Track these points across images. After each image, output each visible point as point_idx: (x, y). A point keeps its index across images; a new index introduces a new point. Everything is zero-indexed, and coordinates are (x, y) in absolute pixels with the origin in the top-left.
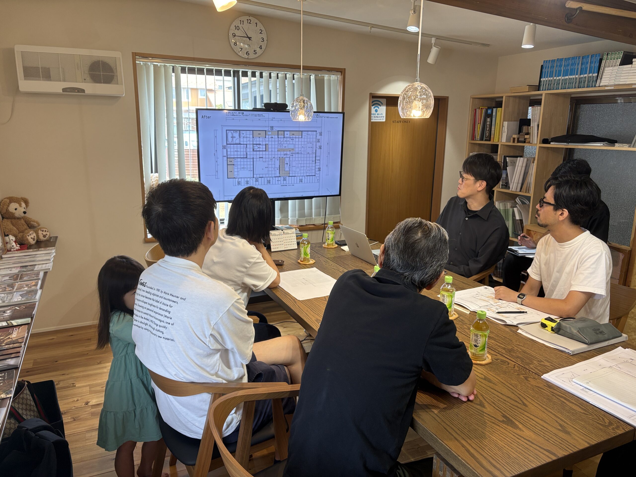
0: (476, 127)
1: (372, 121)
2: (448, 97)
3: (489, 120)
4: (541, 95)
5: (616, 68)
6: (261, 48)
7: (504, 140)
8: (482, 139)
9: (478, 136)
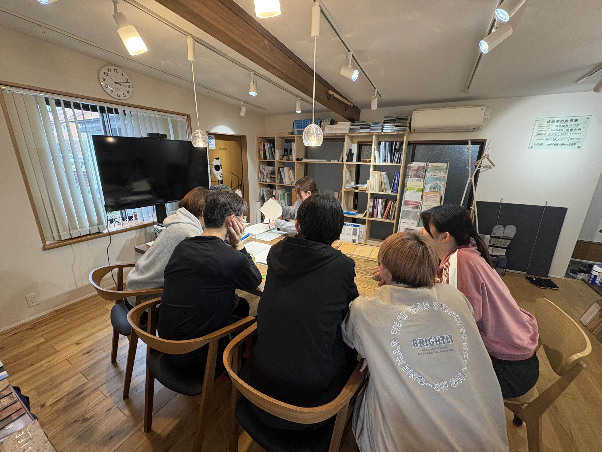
0: (260, 152)
1: (210, 148)
2: (246, 136)
4: (295, 137)
5: (328, 126)
6: (129, 93)
7: (278, 159)
9: (262, 157)
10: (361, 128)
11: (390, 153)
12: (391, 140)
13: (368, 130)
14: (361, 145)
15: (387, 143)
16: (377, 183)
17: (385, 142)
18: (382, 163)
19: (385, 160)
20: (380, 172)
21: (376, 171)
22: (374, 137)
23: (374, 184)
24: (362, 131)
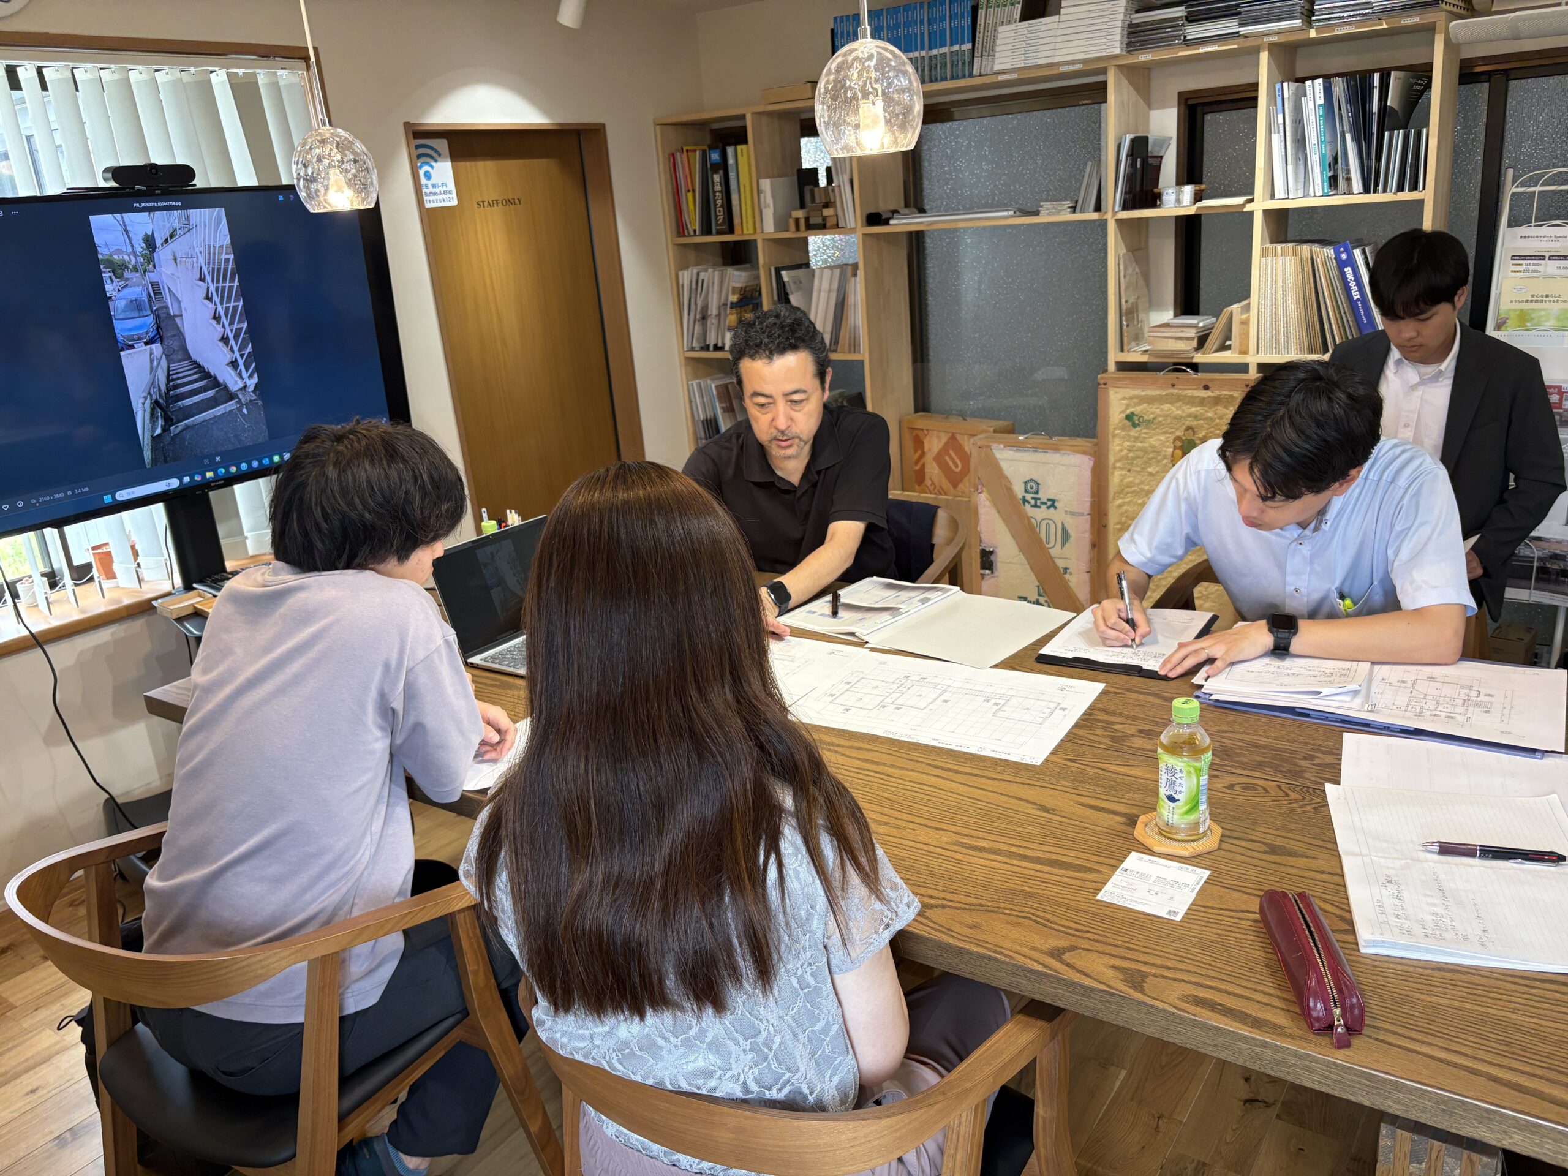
0: (683, 200)
1: (428, 205)
2: (602, 125)
3: (718, 180)
5: (1012, 26)
7: (769, 226)
8: (707, 230)
9: (693, 224)
10: (1191, 19)
11: (1357, 139)
12: (1356, 62)
13: (1229, 26)
14: (1199, 109)
15: (1339, 85)
16: (1292, 307)
17: (1327, 78)
18: (1318, 197)
19: (1333, 182)
20: (1306, 248)
21: (1286, 241)
22: (1264, 56)
23: (1274, 316)
24: (1195, 31)
